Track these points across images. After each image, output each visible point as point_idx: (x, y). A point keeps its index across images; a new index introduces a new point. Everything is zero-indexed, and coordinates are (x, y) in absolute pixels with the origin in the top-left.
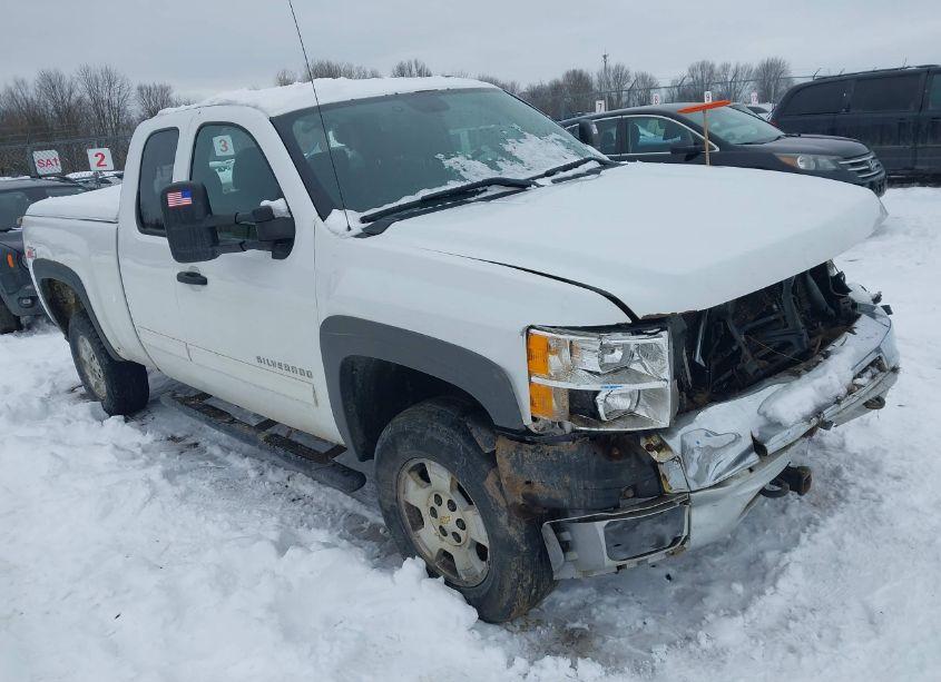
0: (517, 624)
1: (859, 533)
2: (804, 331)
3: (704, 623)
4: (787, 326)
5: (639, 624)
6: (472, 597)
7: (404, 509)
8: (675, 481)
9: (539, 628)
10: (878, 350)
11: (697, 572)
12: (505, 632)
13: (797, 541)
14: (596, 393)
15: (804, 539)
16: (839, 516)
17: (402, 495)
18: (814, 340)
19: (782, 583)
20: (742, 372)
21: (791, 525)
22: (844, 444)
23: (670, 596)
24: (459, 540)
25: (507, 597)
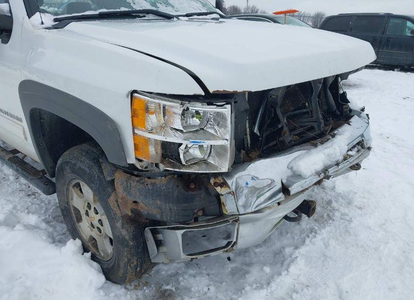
0: (133, 284)
1: (337, 239)
2: (322, 121)
3: (243, 291)
4: (312, 117)
5: (206, 289)
6: (105, 267)
7: (72, 209)
8: (230, 207)
9: (145, 288)
10: (362, 136)
11: (246, 257)
12: (123, 290)
13: (304, 242)
14: (180, 145)
15: (308, 241)
16: (328, 228)
17: (70, 201)
18: (327, 128)
19: (292, 269)
20: (283, 142)
21: (302, 232)
22: (334, 187)
23: (227, 271)
24: (100, 232)
25: (122, 271)
